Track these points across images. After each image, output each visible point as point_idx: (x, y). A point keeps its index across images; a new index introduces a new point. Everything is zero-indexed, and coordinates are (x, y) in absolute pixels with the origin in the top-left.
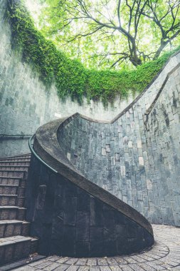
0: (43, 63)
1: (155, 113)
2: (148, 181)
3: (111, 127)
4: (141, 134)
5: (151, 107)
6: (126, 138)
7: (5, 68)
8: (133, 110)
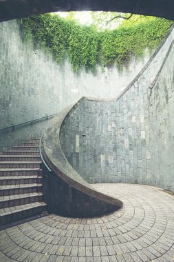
0: (53, 44)
1: (157, 88)
2: (148, 152)
3: (117, 104)
4: (145, 108)
5: (155, 80)
6: (130, 113)
7: (21, 65)
8: (138, 84)
